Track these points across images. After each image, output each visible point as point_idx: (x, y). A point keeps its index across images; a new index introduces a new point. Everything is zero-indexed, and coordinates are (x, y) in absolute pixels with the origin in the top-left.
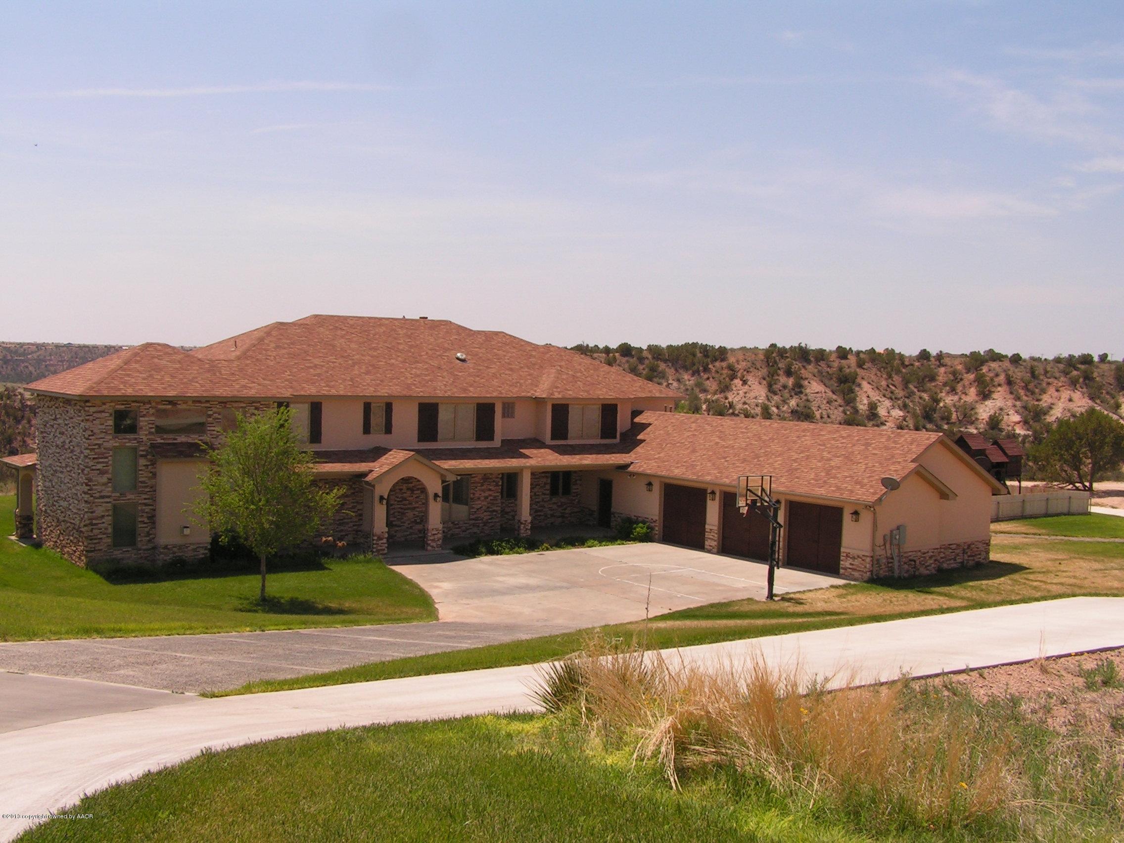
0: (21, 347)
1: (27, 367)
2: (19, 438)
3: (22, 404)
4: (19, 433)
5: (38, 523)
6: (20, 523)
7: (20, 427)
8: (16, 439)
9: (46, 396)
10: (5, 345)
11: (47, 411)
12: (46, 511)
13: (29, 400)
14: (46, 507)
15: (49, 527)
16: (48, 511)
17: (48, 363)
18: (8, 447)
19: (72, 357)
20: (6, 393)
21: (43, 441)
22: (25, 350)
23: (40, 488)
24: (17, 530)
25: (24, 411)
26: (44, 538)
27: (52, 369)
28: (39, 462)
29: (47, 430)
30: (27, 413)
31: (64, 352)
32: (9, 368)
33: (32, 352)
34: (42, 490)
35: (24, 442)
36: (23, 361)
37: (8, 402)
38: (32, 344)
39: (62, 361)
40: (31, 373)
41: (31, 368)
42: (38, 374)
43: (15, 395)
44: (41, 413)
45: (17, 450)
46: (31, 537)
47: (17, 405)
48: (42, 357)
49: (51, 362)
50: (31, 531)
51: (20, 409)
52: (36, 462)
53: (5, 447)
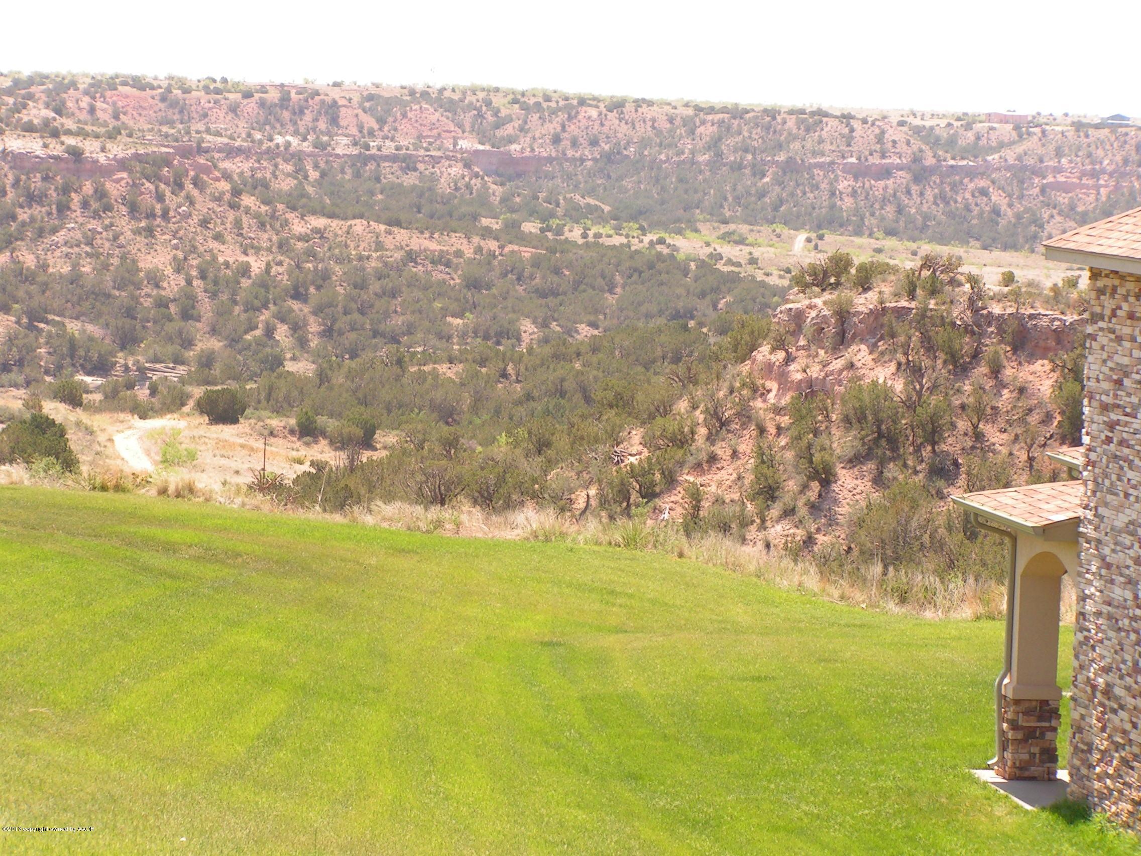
0: (968, 127)
1: (984, 192)
2: (962, 425)
3: (976, 311)
4: (963, 407)
5: (1078, 730)
6: (1014, 726)
7: (967, 388)
8: (953, 425)
9: (1122, 277)
10: (917, 122)
11: (1127, 331)
12: (1108, 692)
13: (999, 298)
14: (1112, 677)
15: (1118, 747)
16: (1118, 691)
17: (1050, 179)
18: (926, 452)
19: (1126, 161)
20: (926, 273)
21: (1109, 440)
22: (978, 138)
23: (1090, 607)
24: (1004, 748)
25: (982, 335)
26: (1097, 785)
27: (1063, 199)
28: (1089, 515)
29: (1124, 400)
30: (992, 345)
31: (1101, 143)
32: (929, 194)
33: (1001, 145)
34: (1099, 614)
35: (979, 436)
36: (972, 174)
37: (932, 304)
38: (1003, 119)
39: (1094, 175)
40: (996, 212)
41: (997, 197)
42: (1018, 217)
43: (953, 282)
44: (1103, 339)
45: (956, 464)
46: (1050, 777)
47: (959, 313)
48: (1030, 161)
49: (1061, 178)
50: (1050, 755)
51: (967, 329)
52: (1080, 512)
53: (918, 450)
